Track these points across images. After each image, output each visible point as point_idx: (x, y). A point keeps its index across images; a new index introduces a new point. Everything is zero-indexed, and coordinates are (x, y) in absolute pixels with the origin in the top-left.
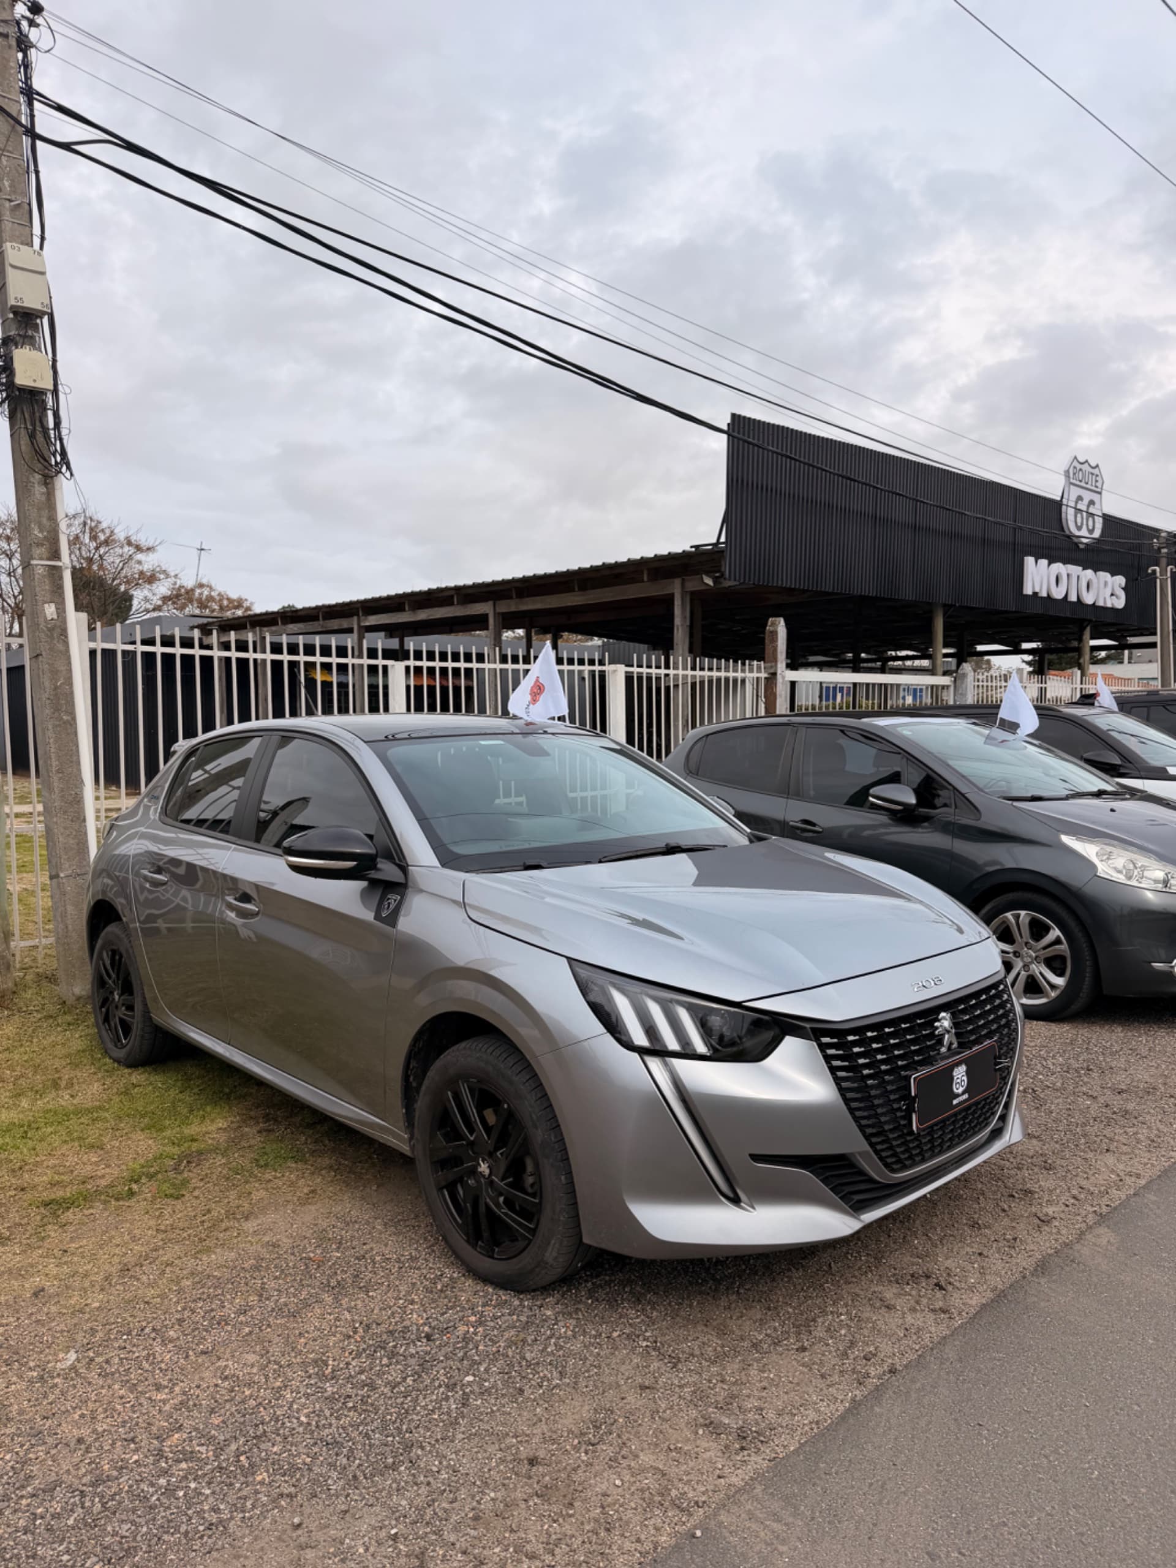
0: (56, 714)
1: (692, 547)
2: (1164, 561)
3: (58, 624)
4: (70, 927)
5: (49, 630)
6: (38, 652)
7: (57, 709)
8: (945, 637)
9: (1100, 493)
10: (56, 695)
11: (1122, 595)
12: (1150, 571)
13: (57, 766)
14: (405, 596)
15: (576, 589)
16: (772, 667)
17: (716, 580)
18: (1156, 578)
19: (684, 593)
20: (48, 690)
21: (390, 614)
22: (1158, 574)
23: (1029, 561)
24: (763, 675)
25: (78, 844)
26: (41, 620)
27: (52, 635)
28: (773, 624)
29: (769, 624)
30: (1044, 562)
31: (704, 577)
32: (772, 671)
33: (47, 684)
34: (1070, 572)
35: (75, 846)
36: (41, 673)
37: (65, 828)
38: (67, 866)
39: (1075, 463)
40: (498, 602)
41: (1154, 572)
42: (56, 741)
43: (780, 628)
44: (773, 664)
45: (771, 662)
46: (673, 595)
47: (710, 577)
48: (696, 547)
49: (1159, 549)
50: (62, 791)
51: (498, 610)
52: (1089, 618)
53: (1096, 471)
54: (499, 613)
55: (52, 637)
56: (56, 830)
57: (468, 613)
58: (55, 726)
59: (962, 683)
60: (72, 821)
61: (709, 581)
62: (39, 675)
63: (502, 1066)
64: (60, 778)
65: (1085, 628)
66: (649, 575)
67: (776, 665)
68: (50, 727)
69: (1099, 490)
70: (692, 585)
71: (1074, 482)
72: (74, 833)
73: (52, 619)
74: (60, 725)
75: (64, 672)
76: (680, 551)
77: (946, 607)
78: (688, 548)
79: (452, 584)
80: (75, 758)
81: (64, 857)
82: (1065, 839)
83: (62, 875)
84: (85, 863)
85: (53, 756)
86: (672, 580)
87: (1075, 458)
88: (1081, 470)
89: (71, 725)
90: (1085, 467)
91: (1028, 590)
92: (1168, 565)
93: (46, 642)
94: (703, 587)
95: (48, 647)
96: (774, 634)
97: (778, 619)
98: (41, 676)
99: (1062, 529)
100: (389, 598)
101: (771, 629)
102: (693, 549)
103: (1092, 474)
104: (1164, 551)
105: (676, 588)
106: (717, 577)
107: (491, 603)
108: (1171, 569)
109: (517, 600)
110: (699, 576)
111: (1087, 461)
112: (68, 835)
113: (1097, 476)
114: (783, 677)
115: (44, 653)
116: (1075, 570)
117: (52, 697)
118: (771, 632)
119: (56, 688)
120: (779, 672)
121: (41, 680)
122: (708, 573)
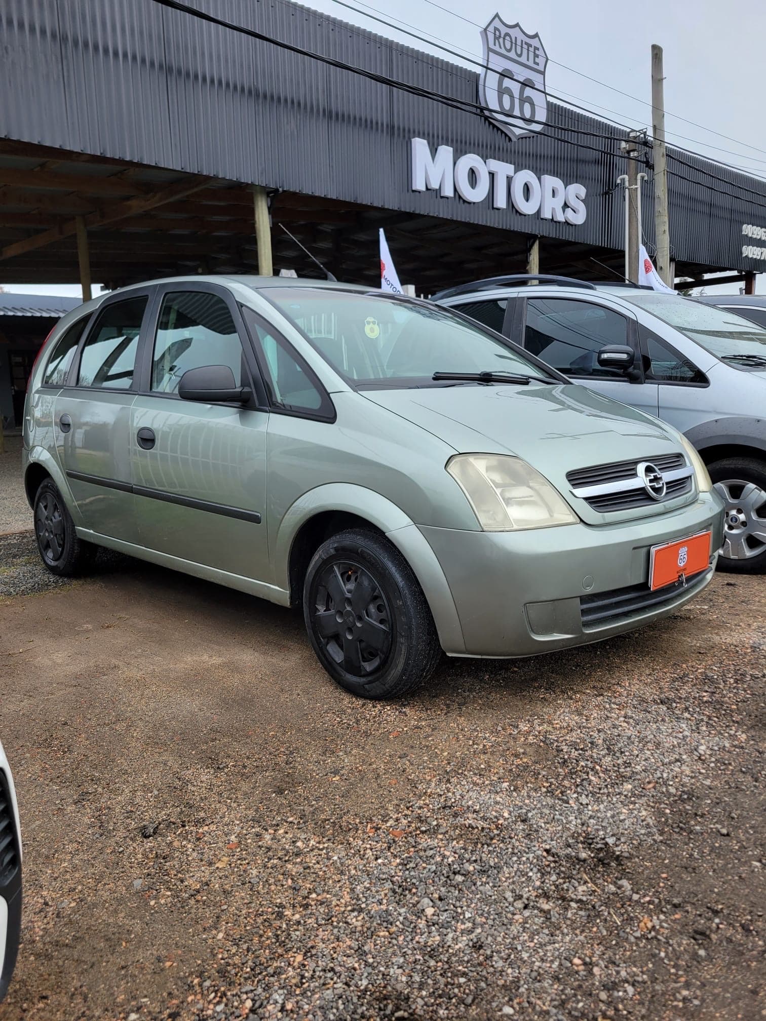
2: (634, 166)
9: (543, 73)
11: (582, 208)
12: (617, 180)
18: (625, 189)
22: (627, 184)
23: (420, 146)
30: (446, 151)
34: (493, 169)
39: (497, 23)
41: (623, 181)
49: (628, 152)
69: (541, 68)
71: (497, 48)
87: (497, 15)
88: (507, 34)
90: (514, 33)
91: (420, 184)
92: (638, 171)
103: (529, 45)
104: (633, 154)
108: (643, 178)
111: (517, 25)
113: (536, 49)
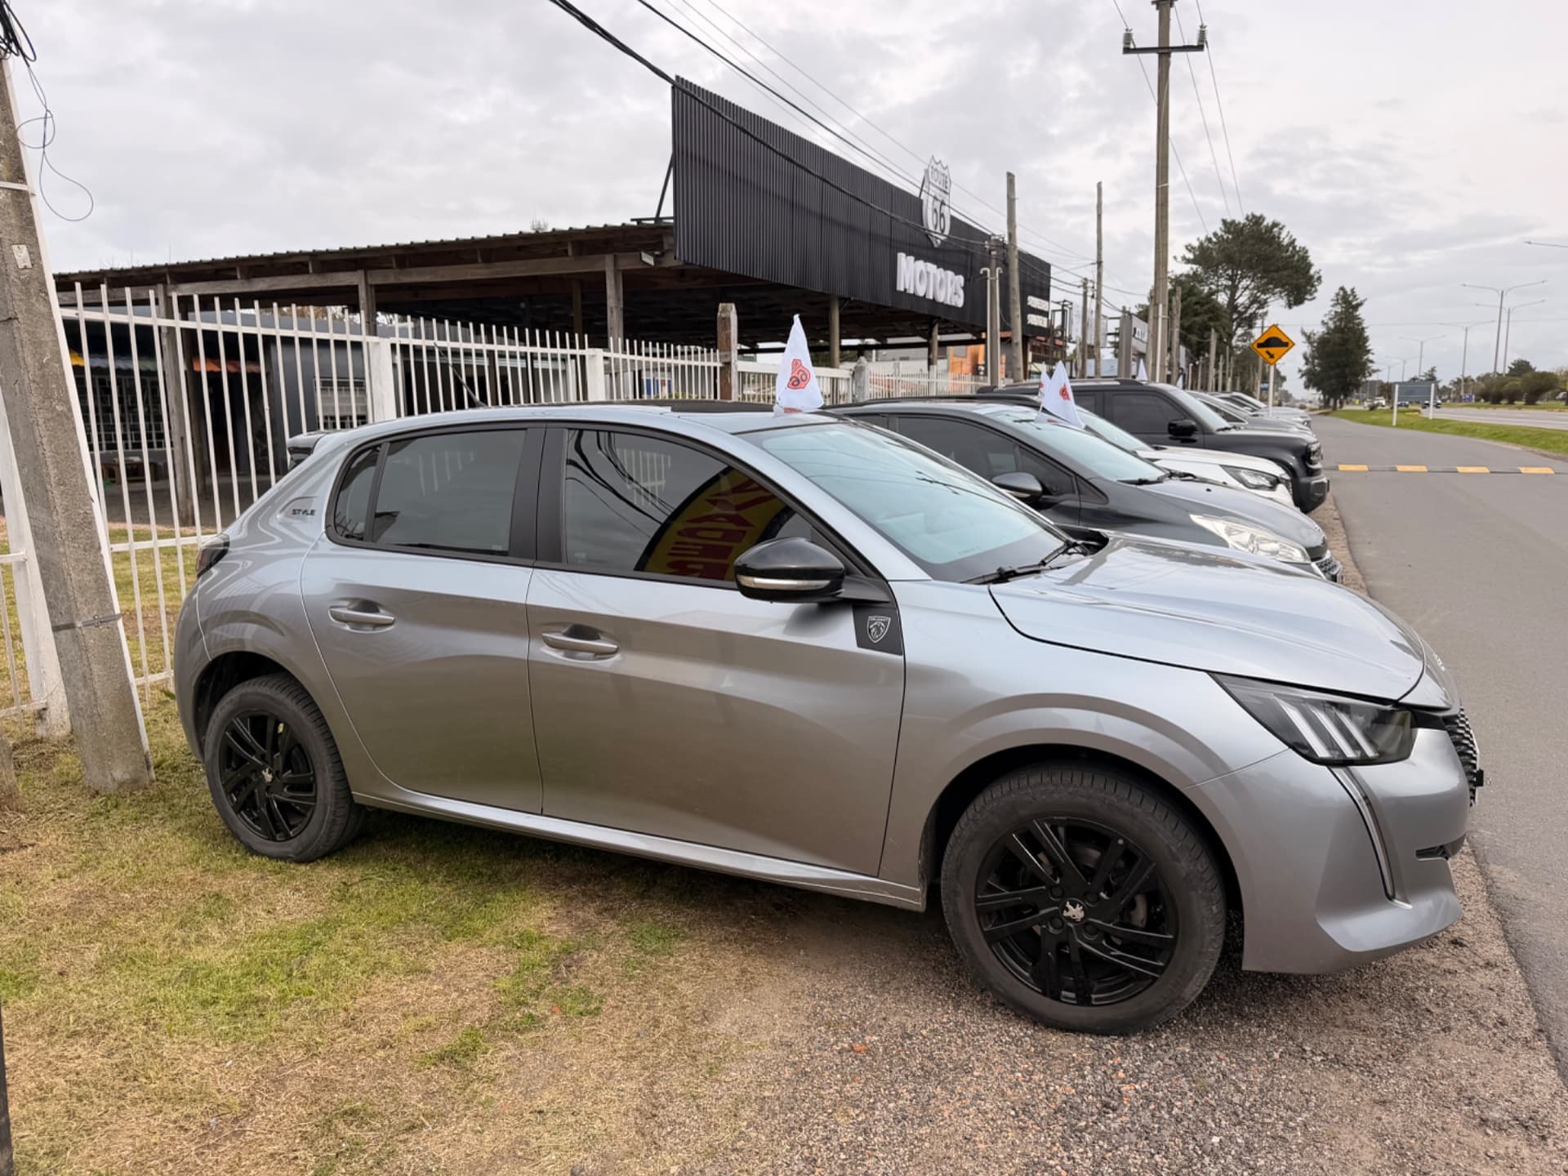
0: (47, 404)
1: (633, 220)
2: (994, 262)
3: (35, 275)
4: (99, 693)
5: (24, 283)
6: (11, 314)
7: (47, 397)
8: (841, 328)
9: (949, 193)
10: (43, 376)
11: (962, 294)
12: (981, 272)
13: (56, 475)
14: (239, 261)
15: (480, 260)
16: (726, 356)
17: (656, 258)
18: (987, 279)
19: (616, 271)
20: (31, 369)
21: (212, 283)
22: (989, 275)
23: (901, 257)
24: (719, 365)
25: (96, 581)
26: (11, 267)
27: (28, 290)
28: (724, 310)
29: (720, 309)
30: (911, 258)
31: (643, 254)
32: (727, 360)
33: (29, 360)
34: (929, 270)
35: (92, 584)
36: (18, 345)
37: (77, 560)
38: (85, 611)
39: (932, 163)
40: (369, 272)
41: (985, 272)
42: (51, 442)
43: (730, 313)
44: (728, 353)
45: (725, 351)
46: (604, 273)
47: (651, 255)
48: (639, 221)
49: (990, 251)
50: (67, 510)
51: (371, 282)
52: (938, 315)
53: (946, 172)
54: (371, 286)
55: (27, 293)
56: (65, 564)
57: (329, 284)
58: (46, 420)
59: (860, 376)
60: (85, 550)
61: (649, 260)
62: (15, 349)
63: (1113, 798)
64: (63, 493)
65: (934, 326)
66: (573, 248)
67: (730, 354)
68: (41, 421)
69: (948, 190)
70: (627, 263)
71: (932, 181)
72: (90, 567)
73: (25, 268)
74: (53, 418)
75: (50, 344)
76: (619, 224)
77: (842, 300)
78: (628, 222)
79: (309, 249)
80: (78, 464)
81: (80, 599)
82: (1195, 518)
83: (79, 624)
84: (107, 606)
85: (49, 461)
86: (602, 256)
87: (932, 157)
88: (935, 169)
89: (68, 418)
90: (939, 167)
91: (900, 287)
92: (997, 266)
93: (21, 300)
94: (640, 266)
95: (24, 308)
96: (727, 320)
97: (729, 305)
98: (19, 349)
99: (922, 224)
100: (214, 262)
101: (723, 315)
102: (635, 223)
103: (944, 174)
104: (994, 253)
105: (608, 265)
106: (657, 256)
107: (361, 273)
108: (1000, 272)
109: (397, 270)
110: (638, 253)
111: (940, 161)
112: (82, 570)
113: (947, 176)
114: (736, 368)
115: (19, 316)
116: (932, 267)
117: (38, 379)
118: (724, 319)
119: (42, 366)
120: (733, 361)
121: (20, 354)
122: (650, 251)
